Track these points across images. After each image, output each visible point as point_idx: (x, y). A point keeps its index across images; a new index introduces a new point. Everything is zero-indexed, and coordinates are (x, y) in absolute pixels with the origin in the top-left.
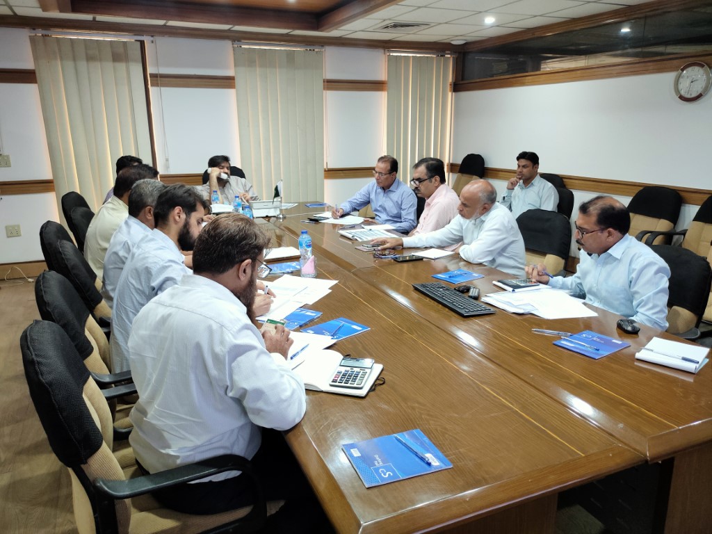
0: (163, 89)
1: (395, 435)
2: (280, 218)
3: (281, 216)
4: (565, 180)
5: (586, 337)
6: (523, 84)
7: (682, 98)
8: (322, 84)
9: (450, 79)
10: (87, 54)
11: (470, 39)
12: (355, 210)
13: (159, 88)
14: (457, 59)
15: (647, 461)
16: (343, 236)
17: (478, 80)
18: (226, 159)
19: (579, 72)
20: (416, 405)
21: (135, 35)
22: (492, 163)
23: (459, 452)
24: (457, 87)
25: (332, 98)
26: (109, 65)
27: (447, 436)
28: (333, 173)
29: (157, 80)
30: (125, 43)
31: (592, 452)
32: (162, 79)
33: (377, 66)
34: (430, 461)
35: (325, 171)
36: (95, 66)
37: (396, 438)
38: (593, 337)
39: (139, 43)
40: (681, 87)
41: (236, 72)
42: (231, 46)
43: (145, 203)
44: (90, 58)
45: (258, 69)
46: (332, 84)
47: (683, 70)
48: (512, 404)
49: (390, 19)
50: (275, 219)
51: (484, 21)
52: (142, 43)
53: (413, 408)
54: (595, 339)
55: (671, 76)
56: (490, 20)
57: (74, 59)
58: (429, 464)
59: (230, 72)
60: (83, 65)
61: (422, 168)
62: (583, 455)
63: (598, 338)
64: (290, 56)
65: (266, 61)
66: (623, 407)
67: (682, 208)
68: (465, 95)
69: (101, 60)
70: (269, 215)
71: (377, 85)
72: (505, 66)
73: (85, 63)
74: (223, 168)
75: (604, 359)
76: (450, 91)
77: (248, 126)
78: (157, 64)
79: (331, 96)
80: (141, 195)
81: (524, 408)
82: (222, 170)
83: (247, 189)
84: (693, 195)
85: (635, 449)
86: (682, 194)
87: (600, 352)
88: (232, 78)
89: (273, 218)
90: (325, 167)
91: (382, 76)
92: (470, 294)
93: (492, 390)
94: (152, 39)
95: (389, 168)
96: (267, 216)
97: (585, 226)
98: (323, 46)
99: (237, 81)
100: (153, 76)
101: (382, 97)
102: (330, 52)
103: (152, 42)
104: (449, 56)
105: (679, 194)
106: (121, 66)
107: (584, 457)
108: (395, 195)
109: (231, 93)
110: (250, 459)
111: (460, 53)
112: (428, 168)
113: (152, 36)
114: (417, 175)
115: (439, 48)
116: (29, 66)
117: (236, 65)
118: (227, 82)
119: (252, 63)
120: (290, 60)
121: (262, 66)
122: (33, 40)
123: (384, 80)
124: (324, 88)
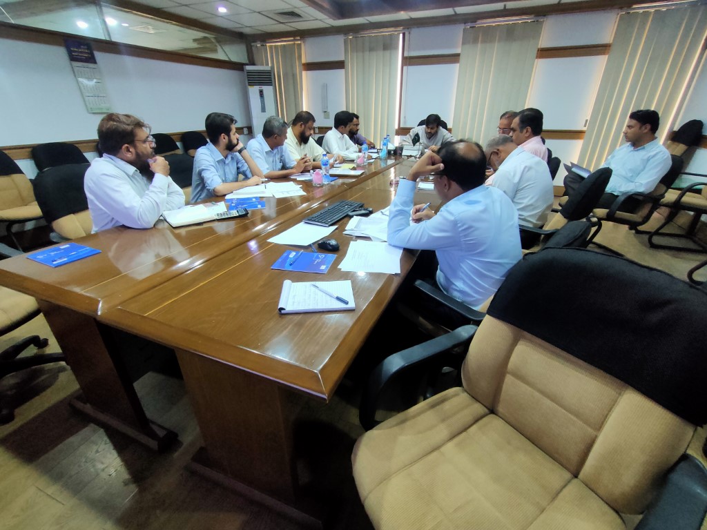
8: (535, 53)
13: (407, 67)
26: (381, 53)
29: (407, 62)
32: (409, 60)
36: (373, 55)
41: (461, 49)
42: (463, 27)
44: (371, 49)
45: (479, 45)
46: (546, 53)
52: (404, 34)
59: (458, 51)
65: (488, 35)
69: (377, 50)
73: (368, 53)
78: (409, 50)
79: (542, 64)
88: (458, 55)
91: (608, 39)
98: (545, 16)
99: (462, 58)
103: (411, 33)
106: (388, 53)
109: (457, 65)
116: (342, 58)
117: (464, 43)
118: (454, 58)
119: (475, 41)
120: (510, 34)
121: (484, 41)
122: (345, 42)
123: (608, 42)
124: (537, 57)
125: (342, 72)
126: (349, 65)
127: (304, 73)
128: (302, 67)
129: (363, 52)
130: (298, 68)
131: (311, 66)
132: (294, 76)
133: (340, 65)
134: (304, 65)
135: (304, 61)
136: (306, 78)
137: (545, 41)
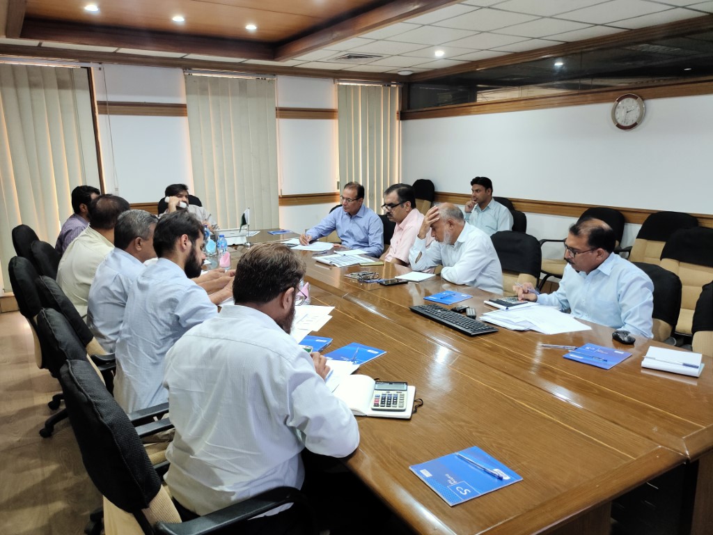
0: (112, 117)
1: (457, 454)
2: (248, 246)
3: (249, 244)
4: (513, 203)
5: (590, 349)
6: (468, 113)
7: (619, 126)
8: (274, 112)
9: (397, 108)
10: (29, 81)
11: (416, 70)
12: (321, 236)
13: (107, 116)
14: (402, 88)
15: (687, 460)
16: (318, 262)
17: (425, 109)
18: (184, 188)
19: (522, 102)
20: (463, 424)
21: (81, 62)
22: (441, 187)
23: (523, 465)
24: (403, 116)
25: (285, 126)
26: (54, 92)
27: (503, 450)
28: (287, 200)
29: (106, 108)
30: (71, 70)
31: (641, 455)
32: (110, 107)
33: (328, 94)
34: (501, 475)
35: (280, 198)
36: (40, 94)
37: (459, 457)
38: (596, 349)
39: (86, 70)
40: (617, 116)
41: (187, 99)
42: (182, 73)
43: (135, 234)
44: (33, 85)
45: (210, 97)
46: (284, 112)
47: (619, 101)
48: (551, 416)
49: (346, 51)
50: (242, 247)
51: (434, 54)
52: (89, 70)
53: (461, 427)
54: (598, 350)
55: (608, 107)
56: (439, 54)
57: (16, 86)
58: (500, 478)
59: (182, 101)
60: (25, 92)
61: (394, 194)
62: (635, 459)
63: (601, 349)
64: (243, 84)
65: (219, 89)
66: (650, 412)
67: (625, 226)
68: (412, 123)
69: (45, 87)
70: (236, 244)
71: (327, 114)
72: (449, 96)
73: (27, 90)
74: (181, 196)
75: (614, 369)
76: (398, 119)
77: (202, 154)
78: (106, 92)
79: (284, 124)
80: (129, 226)
81: (563, 418)
82: (181, 199)
83: (206, 218)
84: (634, 215)
85: (674, 450)
86: (625, 214)
87: (609, 362)
88: (184, 106)
89: (240, 247)
90: (280, 194)
91: (333, 104)
92: (469, 314)
93: (528, 404)
94: (100, 66)
95: (356, 194)
96: (234, 245)
97: (577, 247)
98: (274, 75)
99: (189, 109)
100: (101, 103)
101: (332, 125)
102: (281, 80)
103: (100, 69)
104: (395, 86)
105: (621, 214)
106: (68, 94)
107: (635, 461)
108: (363, 221)
109: (183, 121)
110: (300, 489)
111: (405, 83)
112: (399, 193)
113: (100, 63)
114: (389, 201)
115: (386, 78)
117: (187, 93)
118: (178, 110)
119: (204, 91)
120: (242, 90)
121: (214, 94)
123: (334, 108)
124: (277, 117)
137: (281, 101)
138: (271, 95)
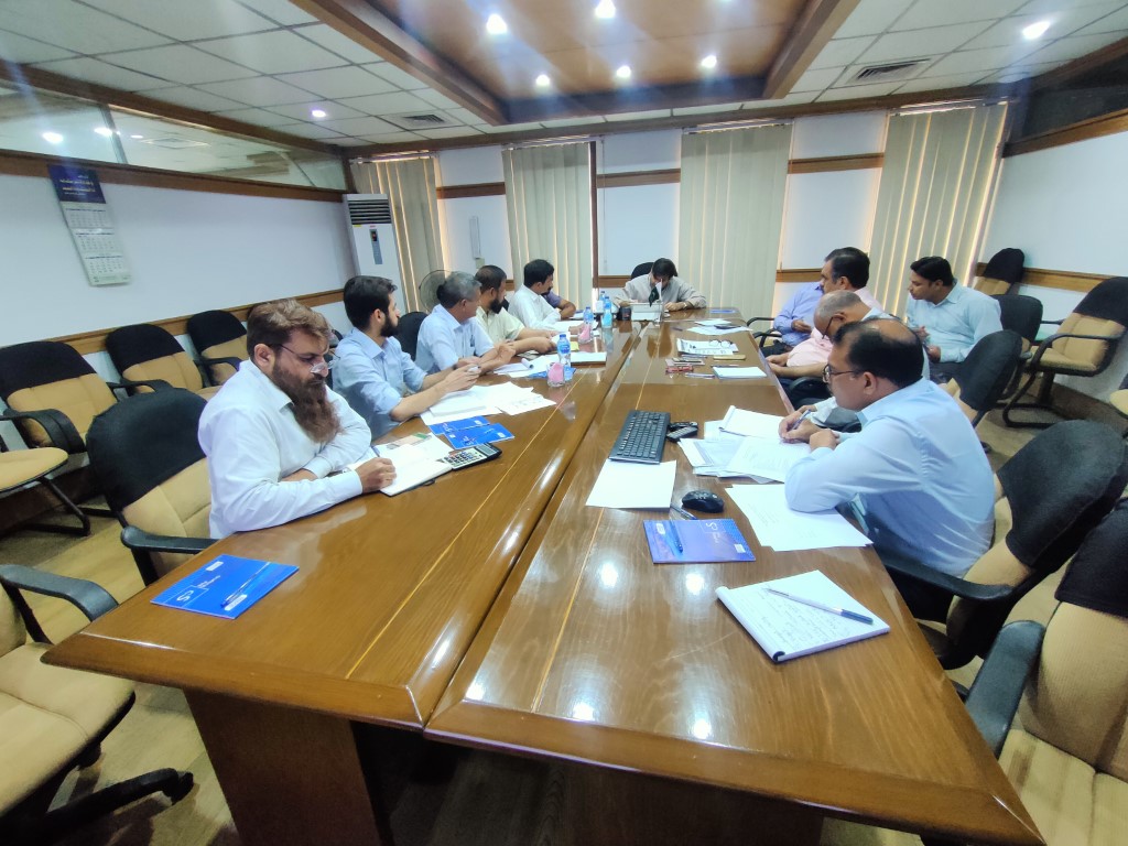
8: (785, 166)
13: (606, 189)
21: (589, 136)
25: (799, 183)
26: (561, 171)
28: (786, 275)
29: (605, 181)
30: (575, 147)
32: (608, 179)
33: (875, 133)
35: (778, 272)
36: (550, 174)
39: (592, 144)
41: (682, 163)
42: (681, 133)
46: (798, 166)
52: (594, 144)
59: (677, 165)
64: (748, 136)
65: (719, 145)
69: (555, 167)
71: (870, 160)
73: (541, 170)
76: (996, 156)
78: (604, 165)
79: (798, 181)
88: (677, 171)
90: (778, 268)
91: (879, 147)
94: (602, 139)
98: (794, 119)
99: (683, 175)
100: (600, 177)
101: (874, 175)
102: (800, 129)
103: (604, 142)
104: (1002, 103)
106: (572, 171)
109: (677, 186)
113: (605, 135)
116: (500, 179)
117: (683, 155)
118: (671, 175)
119: (701, 151)
120: (747, 142)
121: (711, 153)
122: (504, 155)
123: (879, 151)
124: (789, 172)
125: (502, 198)
126: (512, 187)
127: (440, 202)
128: (436, 194)
129: (534, 169)
130: (429, 195)
131: (450, 192)
132: (424, 207)
133: (497, 189)
134: (439, 190)
135: (438, 184)
136: (444, 209)
137: (797, 152)
138: (785, 143)
